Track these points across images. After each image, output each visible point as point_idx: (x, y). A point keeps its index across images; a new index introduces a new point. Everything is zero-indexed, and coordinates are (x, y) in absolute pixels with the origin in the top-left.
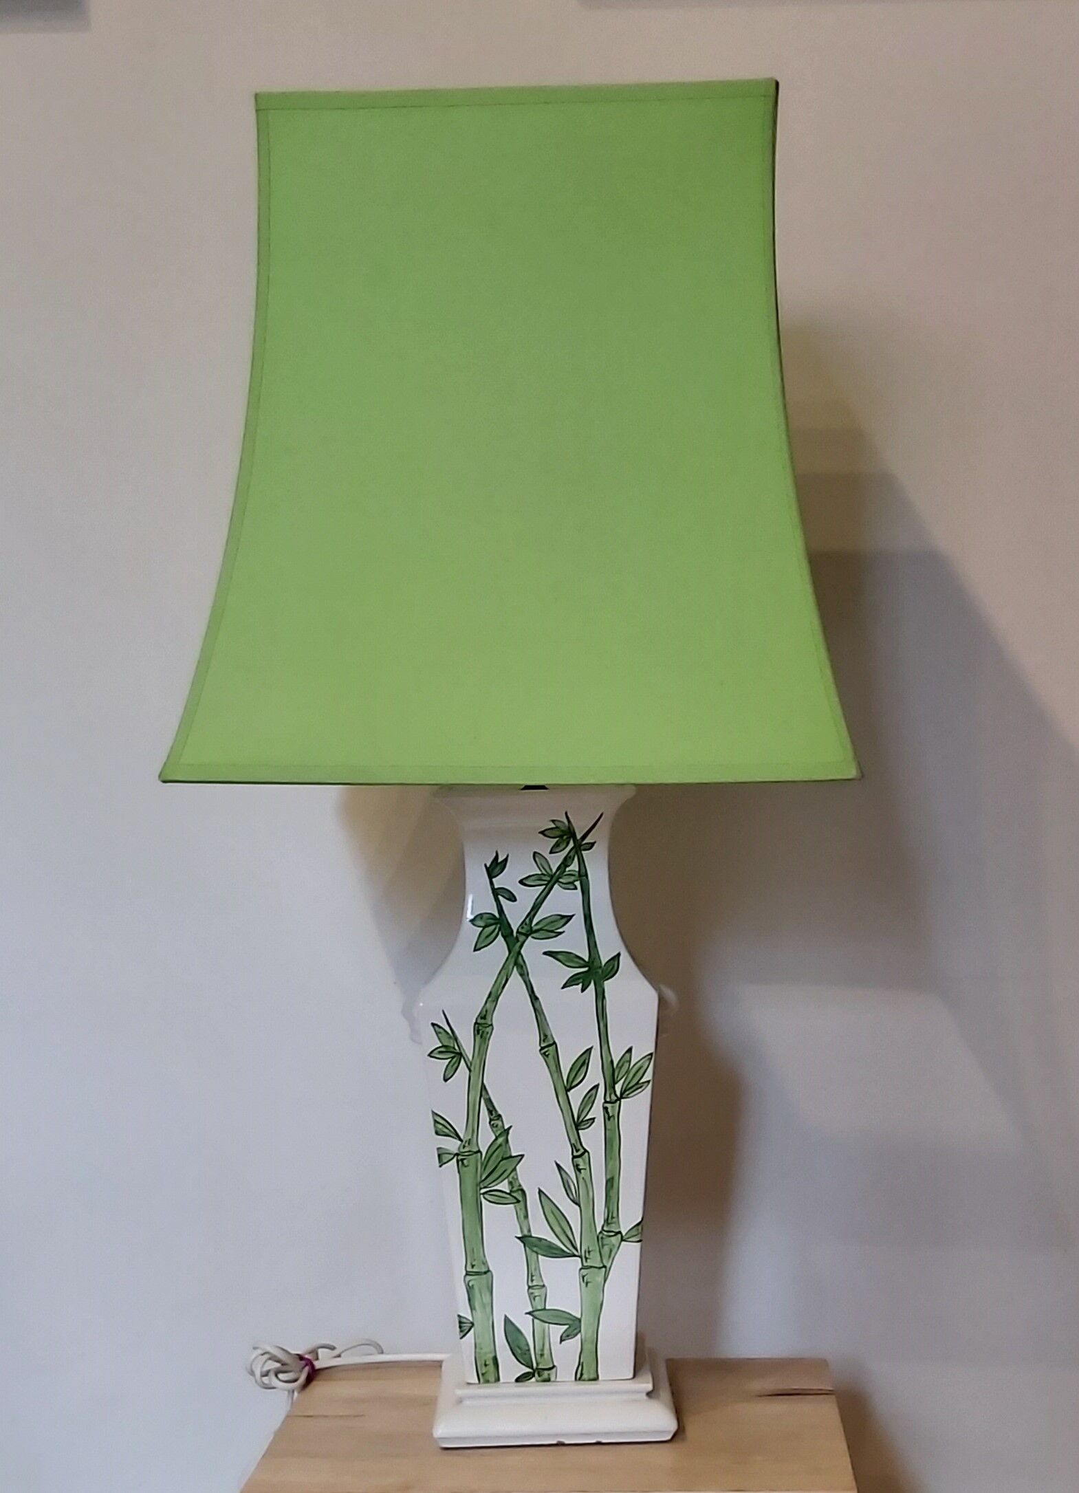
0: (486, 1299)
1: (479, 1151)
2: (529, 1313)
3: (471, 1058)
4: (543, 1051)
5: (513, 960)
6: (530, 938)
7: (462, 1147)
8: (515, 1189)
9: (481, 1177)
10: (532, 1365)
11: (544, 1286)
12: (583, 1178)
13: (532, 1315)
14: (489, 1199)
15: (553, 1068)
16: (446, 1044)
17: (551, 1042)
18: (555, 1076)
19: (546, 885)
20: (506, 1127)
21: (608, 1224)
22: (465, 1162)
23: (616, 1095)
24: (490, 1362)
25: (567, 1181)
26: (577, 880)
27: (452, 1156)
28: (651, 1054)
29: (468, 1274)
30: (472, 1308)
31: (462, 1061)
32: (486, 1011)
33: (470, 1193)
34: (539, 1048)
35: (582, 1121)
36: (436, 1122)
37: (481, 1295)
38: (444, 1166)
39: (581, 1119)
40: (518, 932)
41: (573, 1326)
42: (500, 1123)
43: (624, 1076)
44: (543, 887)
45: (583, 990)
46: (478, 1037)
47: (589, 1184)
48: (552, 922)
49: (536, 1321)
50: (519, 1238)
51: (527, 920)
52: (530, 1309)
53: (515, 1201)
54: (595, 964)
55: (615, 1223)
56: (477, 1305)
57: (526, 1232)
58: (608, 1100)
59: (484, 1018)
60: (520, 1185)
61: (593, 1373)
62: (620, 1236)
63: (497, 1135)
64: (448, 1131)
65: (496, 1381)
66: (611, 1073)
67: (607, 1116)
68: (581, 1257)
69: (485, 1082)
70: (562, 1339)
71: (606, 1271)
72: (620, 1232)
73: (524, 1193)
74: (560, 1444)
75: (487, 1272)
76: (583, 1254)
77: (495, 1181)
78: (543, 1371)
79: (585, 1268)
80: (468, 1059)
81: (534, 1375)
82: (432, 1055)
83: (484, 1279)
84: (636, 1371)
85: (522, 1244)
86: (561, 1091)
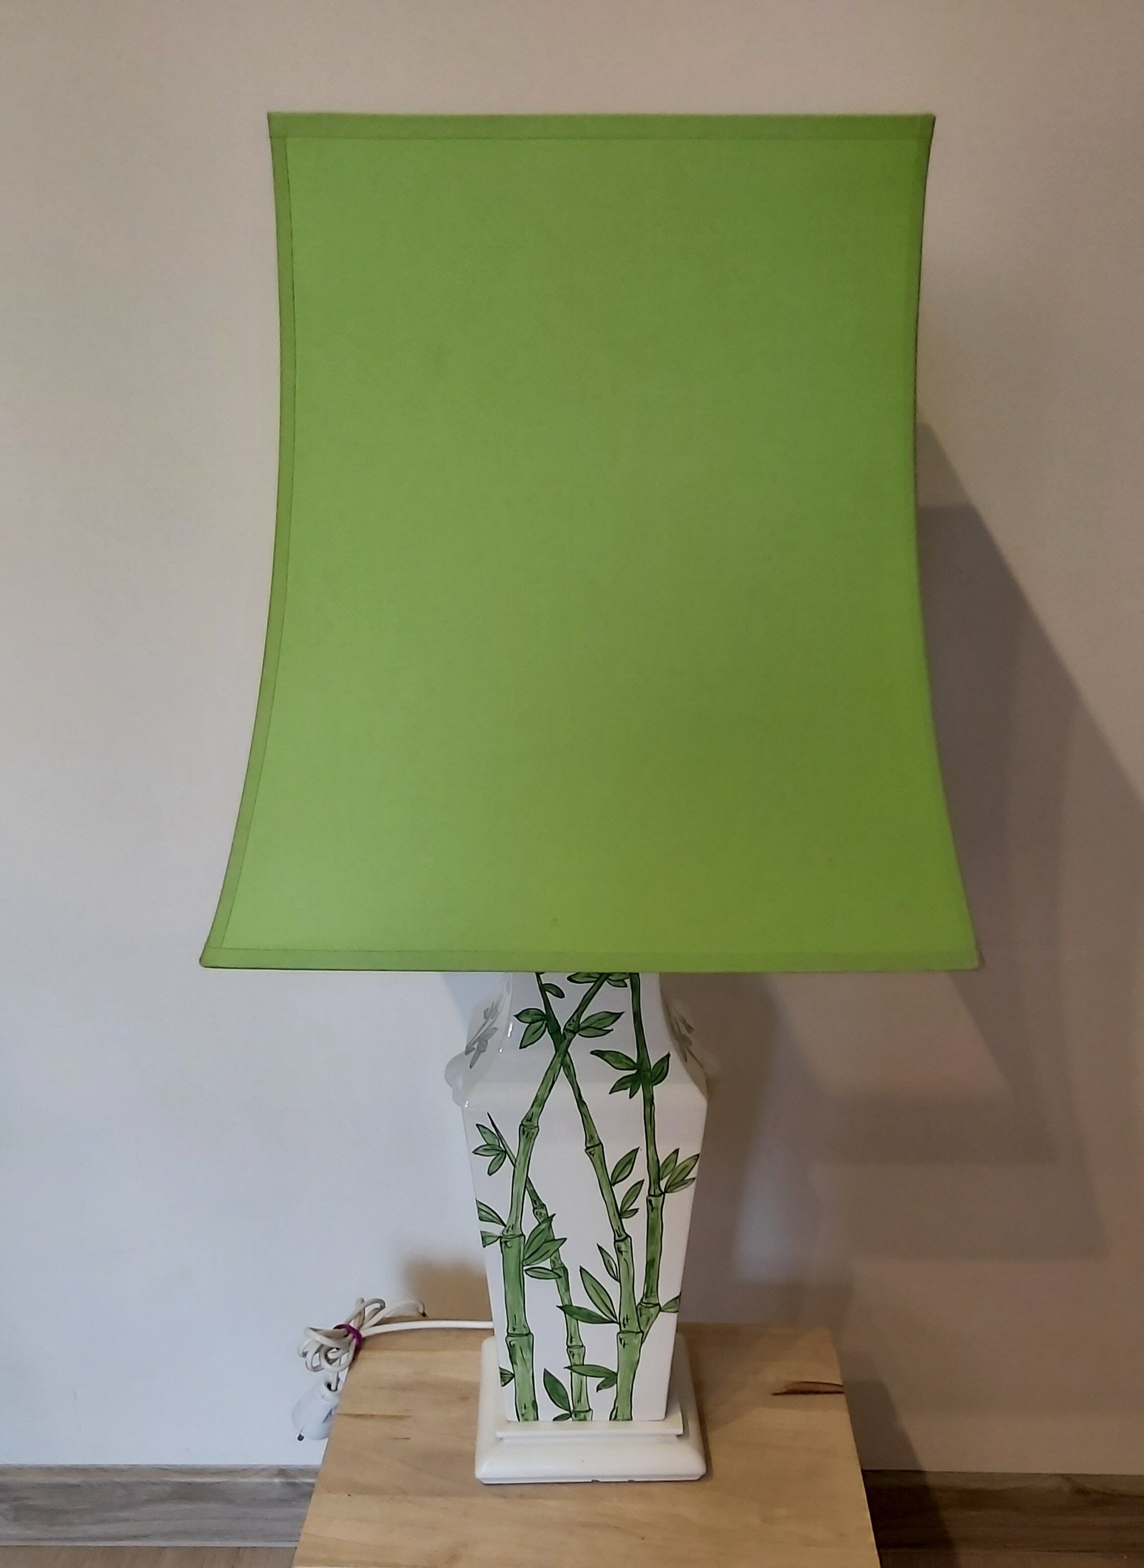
0: (529, 1355)
1: (522, 1234)
2: (568, 1368)
3: (516, 1155)
4: (588, 1151)
5: (560, 1059)
6: (577, 1035)
7: (506, 1231)
8: (557, 1266)
9: (524, 1256)
10: (569, 1407)
11: (583, 1346)
12: (625, 1259)
13: (571, 1369)
14: (530, 1274)
15: (598, 1164)
16: (489, 1143)
17: (597, 1142)
18: (600, 1171)
19: (596, 982)
20: (550, 1215)
21: (646, 1298)
22: (508, 1244)
23: (660, 1189)
24: (529, 1405)
25: (609, 1261)
26: (627, 978)
27: (496, 1239)
28: (698, 1155)
29: (509, 1335)
30: (513, 1362)
31: (507, 1156)
32: (533, 1114)
33: (513, 1267)
34: (585, 1148)
35: (626, 1211)
36: (479, 1209)
37: (522, 1352)
38: (487, 1247)
39: (624, 1209)
40: (564, 1029)
41: (609, 1378)
42: (544, 1212)
43: (668, 1174)
44: (592, 984)
45: (631, 1096)
46: (523, 1138)
47: (630, 1264)
48: (600, 1020)
49: (573, 1373)
50: (561, 1308)
51: (575, 1017)
52: (569, 1364)
53: (556, 1276)
54: (644, 1065)
55: (654, 1296)
56: (518, 1360)
57: (566, 1302)
58: (653, 1193)
59: (530, 1120)
60: (562, 1263)
61: (627, 1416)
62: (658, 1307)
63: (540, 1221)
64: (491, 1217)
65: (534, 1420)
66: (657, 1171)
67: (650, 1207)
68: (619, 1324)
69: (529, 1176)
70: (598, 1389)
71: (644, 1334)
72: (658, 1304)
73: (565, 1270)
74: (595, 1482)
75: (528, 1334)
76: (621, 1320)
77: (537, 1260)
78: (580, 1412)
79: (623, 1332)
80: (513, 1156)
81: (570, 1416)
82: (476, 1152)
83: (525, 1339)
84: (667, 1412)
85: (562, 1313)
86: (605, 1185)
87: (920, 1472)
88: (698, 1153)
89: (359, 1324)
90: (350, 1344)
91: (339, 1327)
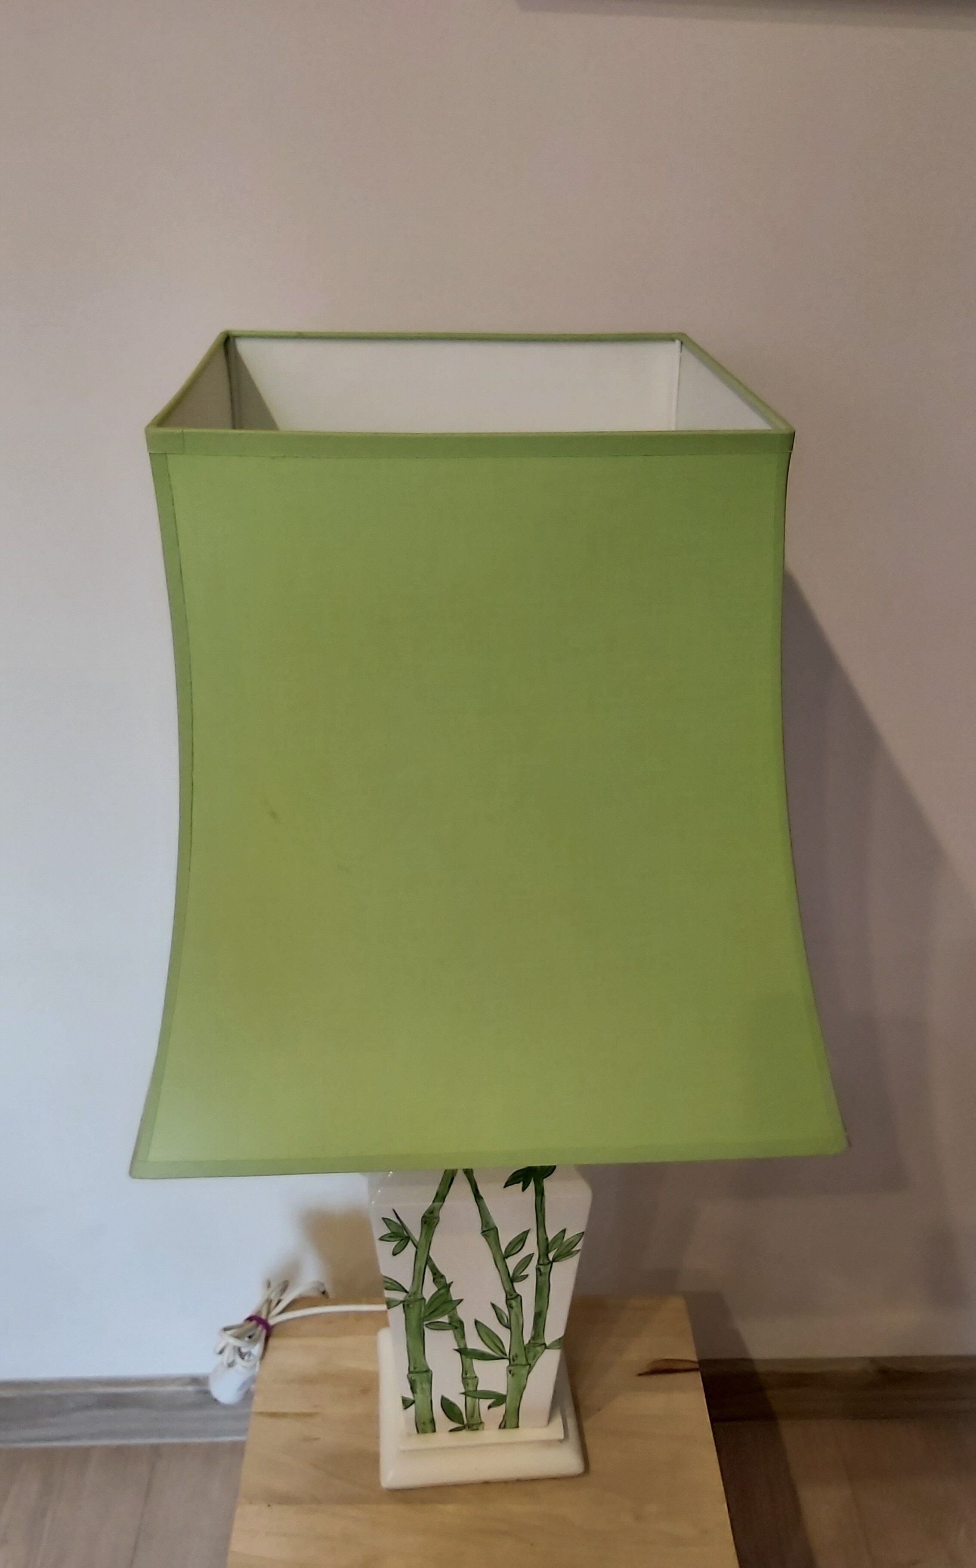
0: (428, 1386)
1: (423, 1299)
2: (462, 1393)
3: (418, 1239)
4: (483, 1234)
7: (408, 1296)
8: (454, 1321)
9: (425, 1312)
10: (463, 1422)
11: (476, 1377)
12: (515, 1312)
13: (465, 1395)
14: (430, 1327)
15: (493, 1243)
16: (394, 1231)
17: (492, 1227)
18: (494, 1248)
20: (448, 1283)
21: (533, 1340)
22: (411, 1306)
23: (548, 1259)
24: (428, 1422)
25: (501, 1315)
27: (399, 1303)
28: (583, 1233)
29: (410, 1372)
30: (414, 1392)
31: (410, 1241)
32: (434, 1208)
33: (414, 1323)
34: (481, 1231)
35: (516, 1277)
36: (383, 1280)
37: (421, 1385)
38: (391, 1309)
41: (499, 1399)
42: (442, 1280)
43: (556, 1248)
45: (524, 1189)
46: (425, 1226)
47: (519, 1316)
49: (468, 1398)
50: (457, 1350)
52: (463, 1391)
53: (453, 1328)
55: (541, 1338)
56: (418, 1390)
57: (462, 1346)
58: (541, 1263)
59: (432, 1212)
60: (459, 1318)
61: (514, 1425)
62: (544, 1346)
63: (440, 1288)
64: (394, 1287)
65: (432, 1432)
66: (545, 1247)
67: (539, 1273)
68: (509, 1360)
69: (430, 1254)
70: (489, 1407)
71: (531, 1367)
72: (544, 1344)
73: (462, 1323)
74: (486, 1483)
75: (428, 1370)
76: (511, 1357)
77: (436, 1316)
78: (473, 1425)
79: (512, 1366)
80: (416, 1240)
81: (464, 1427)
82: (381, 1239)
83: (425, 1375)
84: (550, 1419)
85: (458, 1354)
86: (499, 1259)
87: (750, 1361)
88: (583, 1231)
89: (269, 1312)
90: (259, 1336)
91: (250, 1319)
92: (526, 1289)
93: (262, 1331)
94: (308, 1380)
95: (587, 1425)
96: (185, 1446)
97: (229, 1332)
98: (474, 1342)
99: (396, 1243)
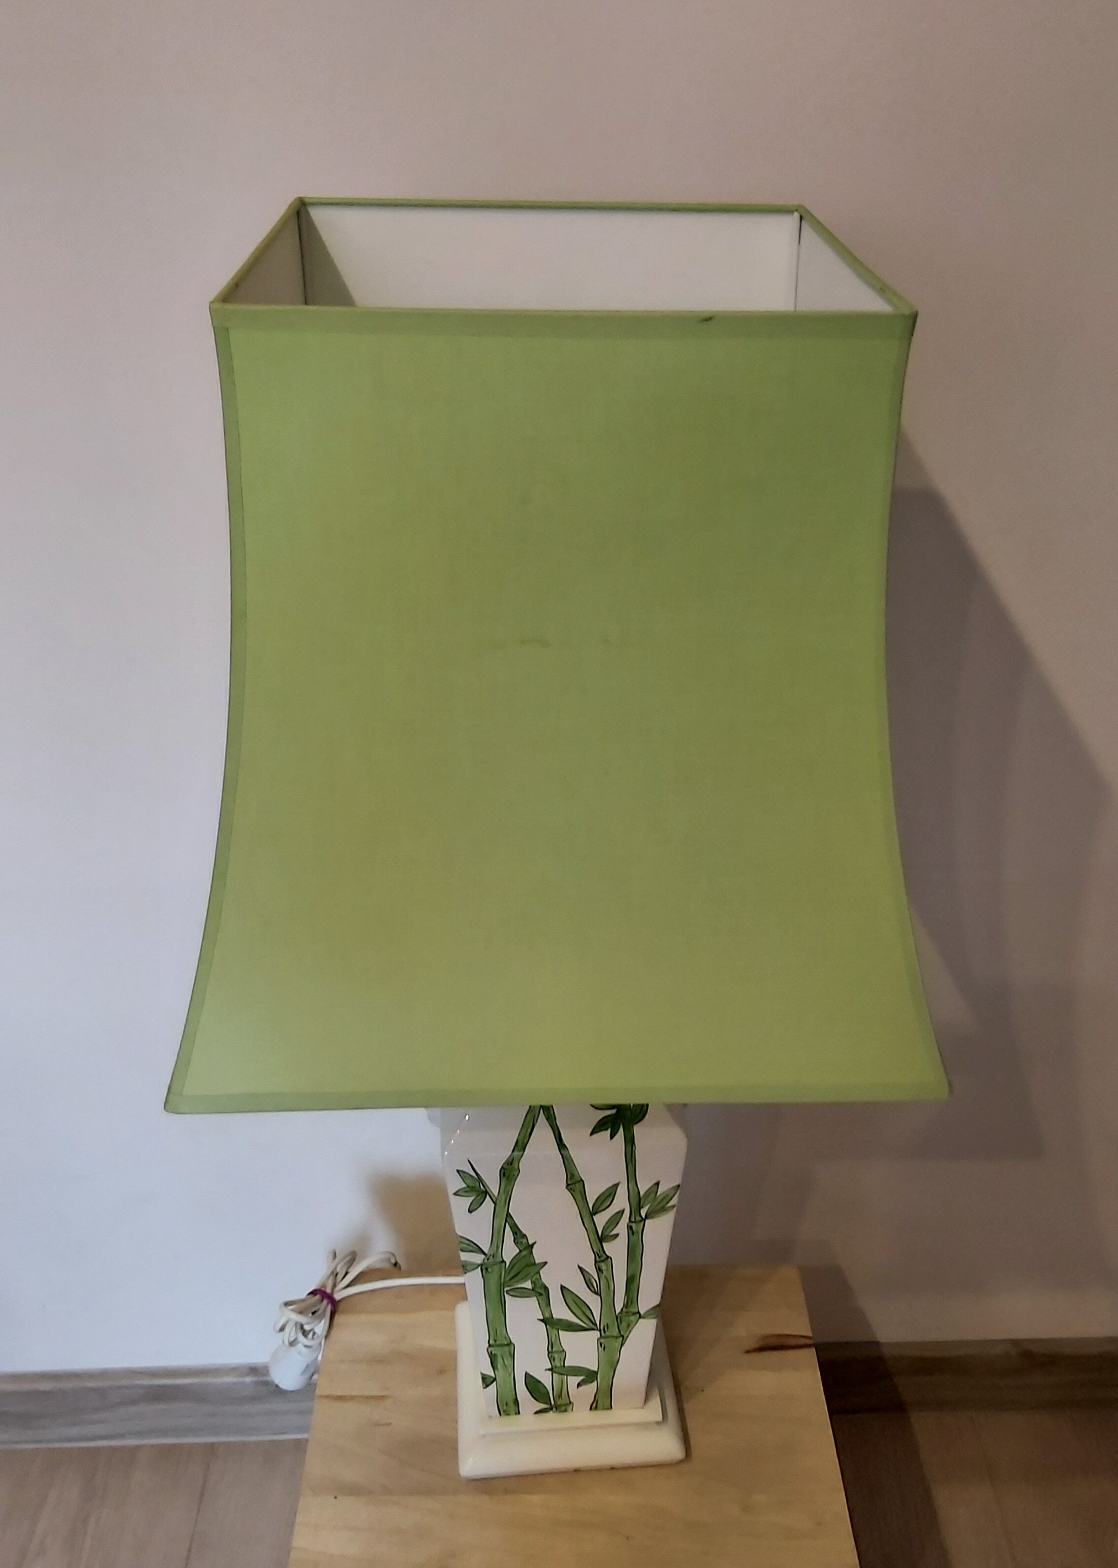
0: (510, 1361)
1: (503, 1261)
2: (549, 1370)
3: (496, 1194)
4: (569, 1187)
7: (486, 1259)
8: (539, 1286)
9: (505, 1279)
10: (551, 1402)
11: (563, 1350)
12: (605, 1276)
13: (552, 1371)
14: (512, 1294)
15: (579, 1197)
16: (470, 1185)
17: (579, 1179)
18: (582, 1204)
20: (531, 1243)
21: (626, 1307)
22: (489, 1270)
23: (641, 1217)
24: (512, 1403)
25: (590, 1280)
27: (477, 1266)
28: (679, 1186)
29: (490, 1346)
30: (495, 1368)
31: (488, 1196)
33: (494, 1289)
34: (566, 1185)
36: (460, 1242)
37: (503, 1359)
38: (467, 1273)
39: (605, 1235)
41: (590, 1376)
42: (525, 1241)
43: (650, 1203)
45: (612, 1137)
46: (504, 1180)
47: (610, 1280)
49: (555, 1375)
50: (542, 1320)
52: (550, 1367)
53: (537, 1295)
55: (635, 1306)
56: (500, 1366)
57: (547, 1315)
58: (634, 1221)
59: (511, 1164)
60: (543, 1283)
61: (607, 1404)
62: (638, 1315)
63: (521, 1249)
64: (471, 1249)
65: (516, 1414)
66: (637, 1202)
67: (630, 1231)
68: (600, 1331)
69: (510, 1211)
70: (579, 1385)
71: (624, 1339)
72: (639, 1313)
73: (546, 1289)
74: (577, 1471)
75: (510, 1344)
76: (602, 1328)
77: (518, 1282)
78: (561, 1405)
79: (604, 1338)
80: (494, 1196)
81: (552, 1409)
82: (455, 1194)
83: (506, 1348)
84: (646, 1400)
85: (543, 1325)
86: (585, 1214)
88: (677, 1183)
89: (334, 1286)
90: (325, 1311)
91: (313, 1293)
92: (617, 1250)
93: (328, 1305)
94: (378, 1360)
95: (688, 1407)
96: (244, 1444)
97: (291, 1307)
98: (560, 1311)
99: (473, 1198)
